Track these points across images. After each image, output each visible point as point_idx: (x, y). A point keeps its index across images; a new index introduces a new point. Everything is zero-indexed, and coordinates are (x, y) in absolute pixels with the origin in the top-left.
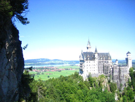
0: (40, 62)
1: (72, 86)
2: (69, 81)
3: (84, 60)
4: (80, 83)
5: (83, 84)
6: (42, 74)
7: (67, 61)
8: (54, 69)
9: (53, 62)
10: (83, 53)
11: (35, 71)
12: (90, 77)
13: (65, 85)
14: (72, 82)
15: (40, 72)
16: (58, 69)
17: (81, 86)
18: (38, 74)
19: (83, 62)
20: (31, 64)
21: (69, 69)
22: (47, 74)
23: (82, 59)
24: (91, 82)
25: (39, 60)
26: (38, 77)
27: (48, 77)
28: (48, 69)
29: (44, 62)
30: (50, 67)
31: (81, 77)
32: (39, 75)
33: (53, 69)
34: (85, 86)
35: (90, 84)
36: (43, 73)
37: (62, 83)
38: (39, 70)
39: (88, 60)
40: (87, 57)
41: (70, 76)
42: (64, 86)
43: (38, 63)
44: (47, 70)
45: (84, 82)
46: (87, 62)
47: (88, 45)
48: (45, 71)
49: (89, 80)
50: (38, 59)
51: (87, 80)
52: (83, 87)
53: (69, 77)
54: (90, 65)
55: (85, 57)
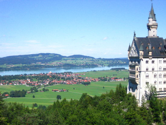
0: (39, 61)
1: (109, 119)
2: (101, 108)
3: (139, 57)
4: (129, 113)
5: (137, 114)
6: (44, 90)
7: (104, 60)
8: (73, 78)
9: (70, 62)
10: (136, 39)
11: (27, 84)
12: (154, 99)
13: (90, 117)
14: (108, 109)
15: (39, 86)
16: (83, 79)
17: (131, 119)
18: (34, 90)
19: (137, 63)
20: (18, 67)
21: (110, 79)
22: (55, 91)
23: (135, 55)
24: (157, 110)
25: (35, 57)
26: (34, 97)
27: (59, 97)
28: (59, 78)
29: (49, 61)
30: (63, 74)
31: (131, 98)
32: (36, 94)
33: (69, 79)
34: (142, 119)
35: (152, 116)
36: (46, 88)
37: (84, 112)
38: (35, 81)
39: (150, 56)
40: (147, 49)
41: (105, 96)
42: (89, 119)
43: (33, 64)
44: (56, 81)
45: (139, 110)
46: (147, 62)
47: (151, 20)
48: (51, 84)
49: (152, 105)
50: (33, 55)
51: (147, 106)
52: (135, 121)
53: (103, 97)
54: (153, 69)
55: (141, 48)
